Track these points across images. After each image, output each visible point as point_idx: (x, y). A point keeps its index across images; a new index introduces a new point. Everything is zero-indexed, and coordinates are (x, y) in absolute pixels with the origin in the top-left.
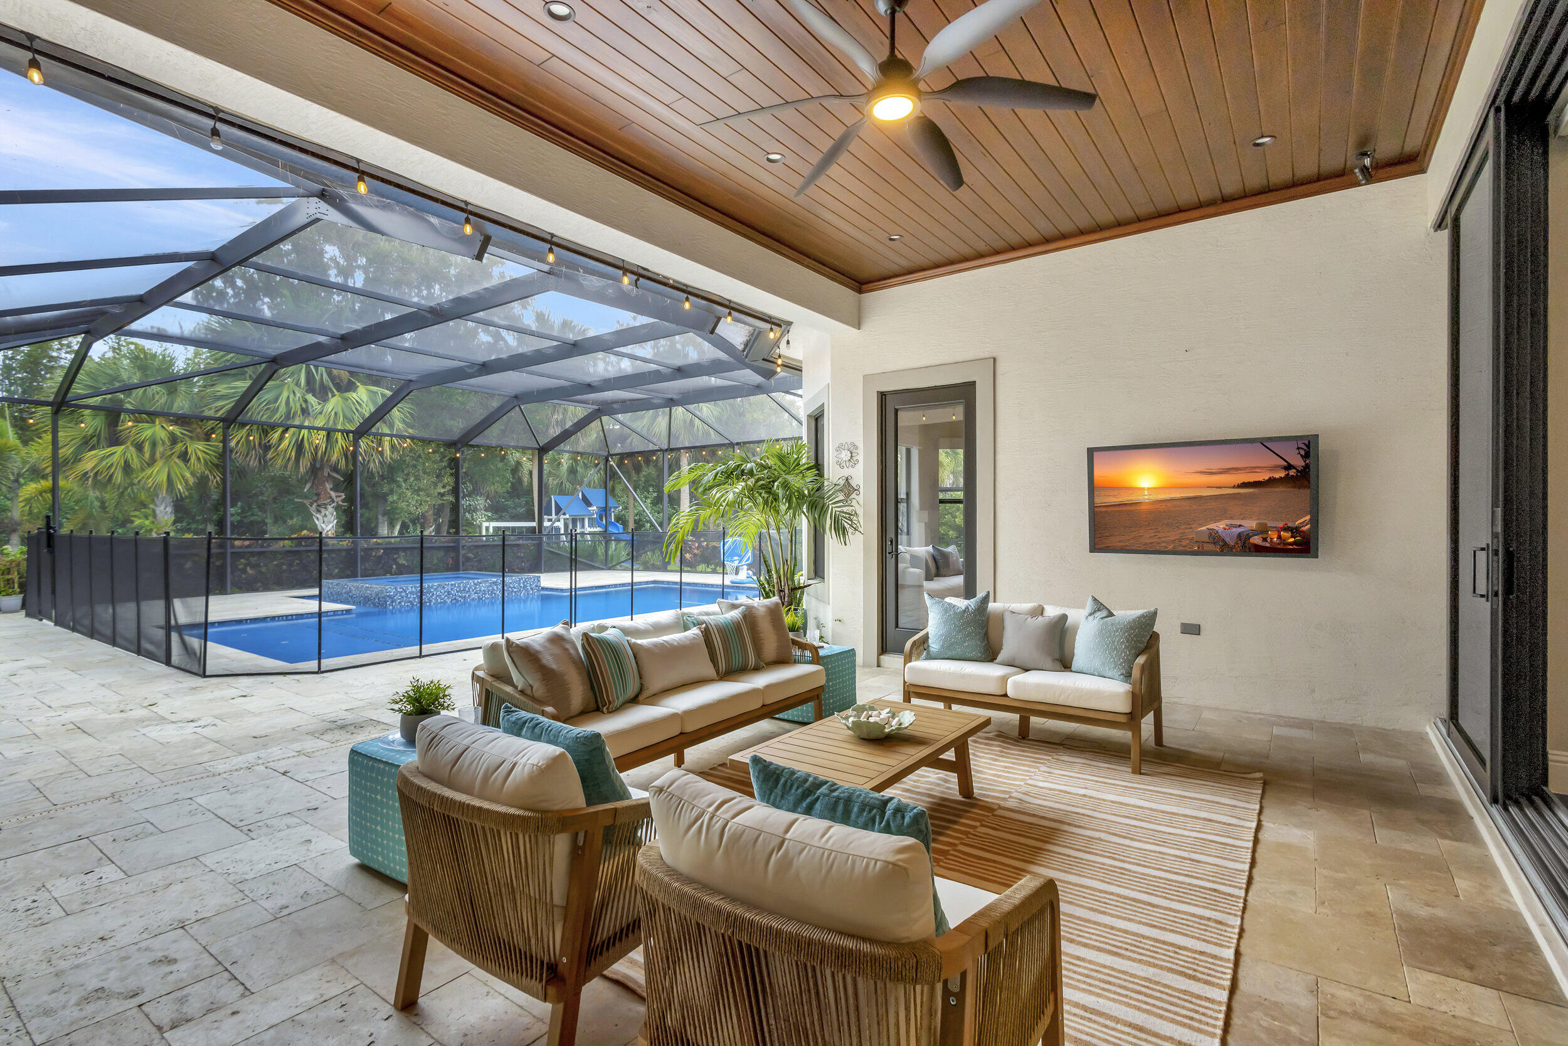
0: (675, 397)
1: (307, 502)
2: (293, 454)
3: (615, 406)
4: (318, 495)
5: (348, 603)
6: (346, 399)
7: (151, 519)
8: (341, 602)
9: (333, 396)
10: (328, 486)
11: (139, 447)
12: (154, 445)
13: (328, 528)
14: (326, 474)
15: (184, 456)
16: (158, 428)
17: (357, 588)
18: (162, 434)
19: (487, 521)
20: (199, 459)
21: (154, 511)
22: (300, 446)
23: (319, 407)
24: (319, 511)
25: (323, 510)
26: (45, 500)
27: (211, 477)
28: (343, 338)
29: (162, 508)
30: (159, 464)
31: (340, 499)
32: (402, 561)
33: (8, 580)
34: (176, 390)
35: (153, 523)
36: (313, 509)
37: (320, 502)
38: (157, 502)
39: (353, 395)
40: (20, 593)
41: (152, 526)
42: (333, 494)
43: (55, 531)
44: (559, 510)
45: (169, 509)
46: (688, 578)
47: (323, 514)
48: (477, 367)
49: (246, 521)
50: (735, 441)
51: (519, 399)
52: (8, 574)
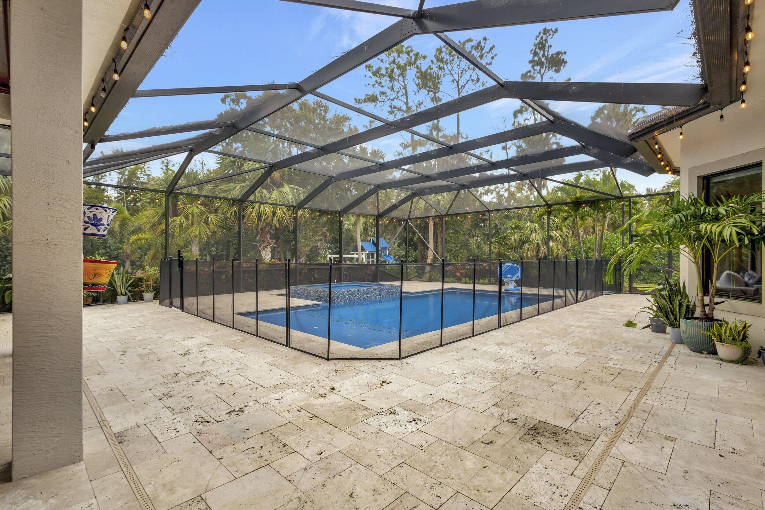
0: (466, 184)
1: (258, 245)
2: (257, 219)
3: (426, 190)
4: (263, 241)
5: (316, 300)
6: (281, 192)
7: (190, 253)
8: (312, 300)
9: (273, 190)
10: (268, 236)
11: (187, 218)
12: (193, 216)
13: (268, 258)
14: (267, 230)
15: (207, 223)
16: (195, 208)
17: (314, 291)
18: (196, 211)
19: (330, 254)
20: (213, 223)
21: (191, 249)
22: (259, 216)
23: (269, 195)
24: (264, 249)
25: (265, 248)
26: (138, 244)
27: (218, 232)
28: (322, 148)
29: (194, 247)
30: (195, 225)
31: (273, 243)
32: (316, 276)
33: (148, 285)
34: (202, 188)
35: (191, 255)
36: (261, 249)
37: (265, 245)
38: (193, 245)
39: (283, 189)
40: (153, 291)
41: (190, 256)
42: (270, 241)
43: (183, 259)
44: (363, 249)
45: (197, 248)
46: (478, 287)
47: (266, 251)
48: (379, 166)
49: (218, 254)
50: (491, 209)
51: (379, 187)
52: (148, 281)
